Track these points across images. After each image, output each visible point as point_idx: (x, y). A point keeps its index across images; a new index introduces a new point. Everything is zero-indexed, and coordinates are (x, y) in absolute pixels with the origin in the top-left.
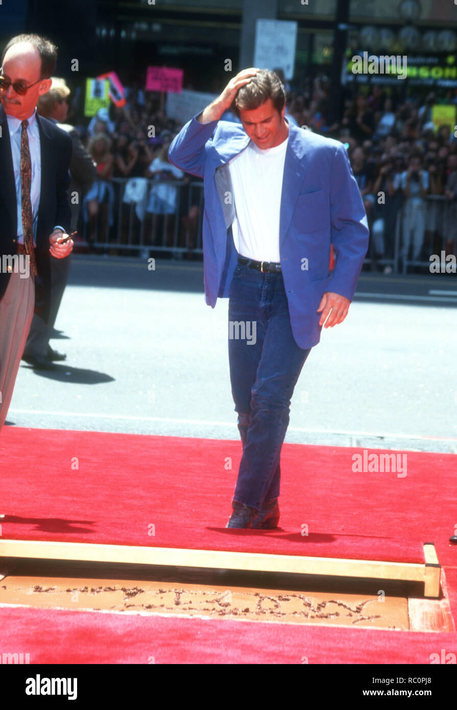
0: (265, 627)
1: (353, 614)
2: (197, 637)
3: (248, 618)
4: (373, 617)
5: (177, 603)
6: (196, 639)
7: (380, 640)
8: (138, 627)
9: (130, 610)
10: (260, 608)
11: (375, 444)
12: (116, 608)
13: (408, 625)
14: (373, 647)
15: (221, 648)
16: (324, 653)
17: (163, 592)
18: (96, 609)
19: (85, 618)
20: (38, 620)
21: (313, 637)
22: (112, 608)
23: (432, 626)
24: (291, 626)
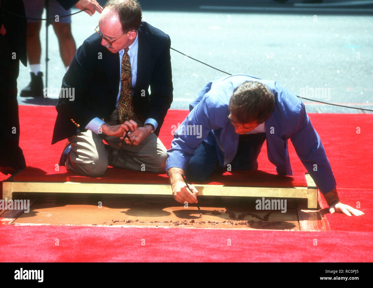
0: (206, 232)
1: (262, 221)
2: (162, 240)
3: (194, 227)
6: (162, 242)
7: (282, 238)
8: (123, 235)
12: (106, 223)
13: (299, 227)
14: (278, 242)
15: (179, 246)
16: (247, 248)
18: (94, 225)
19: (87, 231)
20: (57, 233)
21: (238, 238)
22: (104, 223)
23: (314, 227)
24: (223, 230)
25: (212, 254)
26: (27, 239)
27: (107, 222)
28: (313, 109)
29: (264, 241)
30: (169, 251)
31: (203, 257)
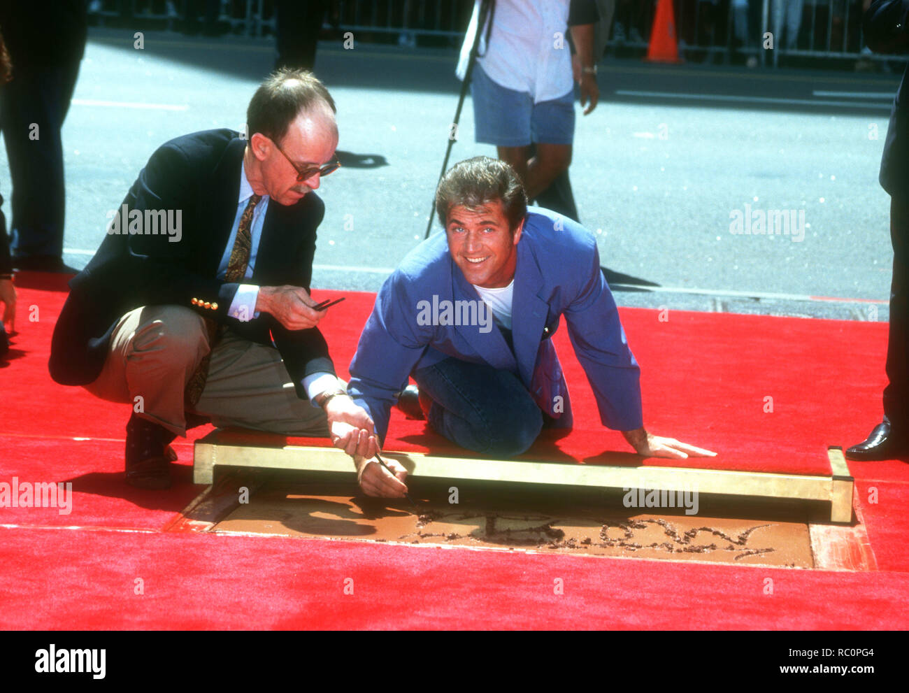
0: (615, 566)
1: (735, 545)
2: (522, 580)
3: (590, 554)
4: (762, 550)
5: (491, 533)
6: (521, 582)
8: (440, 566)
9: (426, 542)
10: (606, 538)
12: (406, 539)
13: (811, 561)
16: (701, 602)
18: (380, 541)
19: (366, 553)
20: (301, 555)
21: (683, 580)
22: (401, 538)
23: (844, 562)
24: (651, 563)
25: (628, 613)
26: (242, 564)
27: (407, 536)
28: (847, 312)
29: (737, 589)
30: (536, 602)
31: (606, 618)
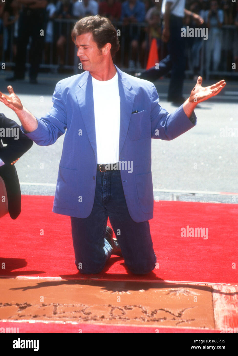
1: (176, 318)
3: (104, 323)
4: (189, 320)
5: (55, 313)
9: (22, 319)
10: (112, 315)
11: (189, 198)
13: (214, 325)
17: (45, 306)
22: (9, 318)
24: (134, 327)
27: (12, 317)
